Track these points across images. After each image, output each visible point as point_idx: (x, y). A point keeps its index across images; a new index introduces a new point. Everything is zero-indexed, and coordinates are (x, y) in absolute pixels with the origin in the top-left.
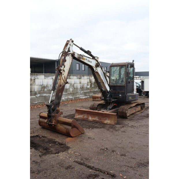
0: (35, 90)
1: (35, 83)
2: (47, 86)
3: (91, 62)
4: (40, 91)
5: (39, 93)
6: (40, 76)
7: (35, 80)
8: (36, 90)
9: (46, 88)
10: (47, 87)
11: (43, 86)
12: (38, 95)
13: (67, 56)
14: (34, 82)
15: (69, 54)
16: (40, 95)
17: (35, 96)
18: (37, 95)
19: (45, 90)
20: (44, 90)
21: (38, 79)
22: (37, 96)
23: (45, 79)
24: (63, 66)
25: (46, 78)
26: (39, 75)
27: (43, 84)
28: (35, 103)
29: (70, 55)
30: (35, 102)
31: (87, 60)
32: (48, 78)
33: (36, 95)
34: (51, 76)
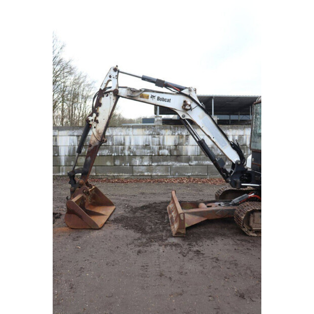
0: (187, 152)
1: (189, 142)
2: (212, 148)
3: (169, 101)
4: (198, 155)
5: (196, 159)
6: (198, 130)
8: (189, 154)
12: (194, 163)
13: (103, 96)
14: (187, 139)
15: (109, 92)
16: (197, 162)
17: (188, 163)
18: (192, 162)
22: (192, 164)
24: (94, 115)
28: (186, 174)
29: (111, 93)
30: (188, 173)
31: (156, 98)
33: (190, 162)
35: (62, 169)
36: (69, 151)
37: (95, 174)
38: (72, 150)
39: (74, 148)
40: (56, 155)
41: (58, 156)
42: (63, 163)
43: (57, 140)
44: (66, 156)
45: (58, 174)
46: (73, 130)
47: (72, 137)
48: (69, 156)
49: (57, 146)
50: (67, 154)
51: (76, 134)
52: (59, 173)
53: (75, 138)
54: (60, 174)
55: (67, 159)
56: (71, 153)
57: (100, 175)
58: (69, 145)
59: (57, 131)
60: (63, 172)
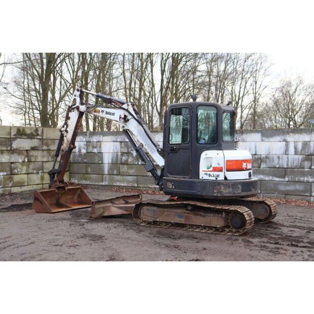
2: (267, 157)
6: (248, 134)
7: (237, 144)
9: (266, 162)
10: (268, 160)
11: (257, 156)
19: (262, 166)
20: (259, 167)
21: (243, 141)
23: (262, 141)
25: (264, 138)
26: (246, 134)
27: (256, 152)
32: (272, 139)
34: (279, 135)
35: (106, 177)
36: (112, 159)
37: (136, 185)
38: (115, 157)
39: (117, 155)
40: (100, 162)
41: (102, 163)
42: (106, 172)
43: (102, 146)
44: (109, 163)
45: (101, 184)
46: (116, 135)
47: (115, 143)
48: (112, 164)
49: (101, 153)
50: (110, 162)
51: (119, 140)
52: (102, 182)
53: (118, 144)
54: (104, 184)
55: (110, 167)
56: (115, 161)
57: (141, 186)
58: (112, 152)
59: (102, 136)
60: (106, 181)
